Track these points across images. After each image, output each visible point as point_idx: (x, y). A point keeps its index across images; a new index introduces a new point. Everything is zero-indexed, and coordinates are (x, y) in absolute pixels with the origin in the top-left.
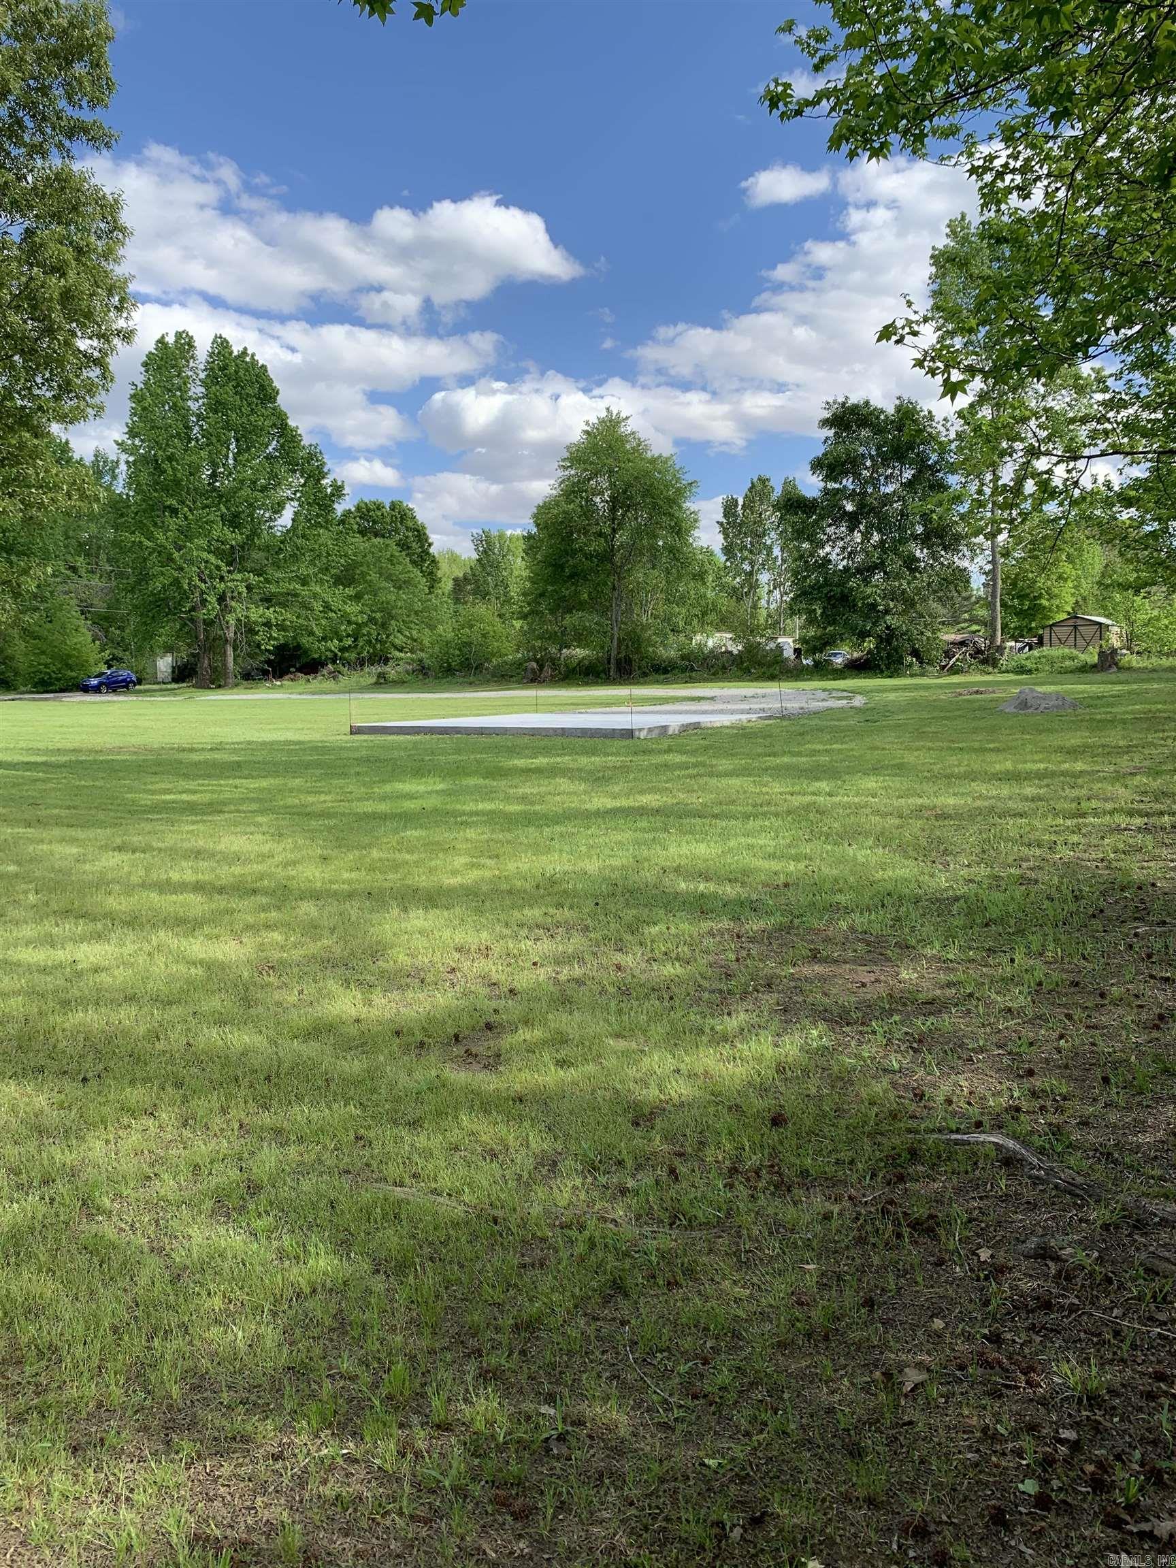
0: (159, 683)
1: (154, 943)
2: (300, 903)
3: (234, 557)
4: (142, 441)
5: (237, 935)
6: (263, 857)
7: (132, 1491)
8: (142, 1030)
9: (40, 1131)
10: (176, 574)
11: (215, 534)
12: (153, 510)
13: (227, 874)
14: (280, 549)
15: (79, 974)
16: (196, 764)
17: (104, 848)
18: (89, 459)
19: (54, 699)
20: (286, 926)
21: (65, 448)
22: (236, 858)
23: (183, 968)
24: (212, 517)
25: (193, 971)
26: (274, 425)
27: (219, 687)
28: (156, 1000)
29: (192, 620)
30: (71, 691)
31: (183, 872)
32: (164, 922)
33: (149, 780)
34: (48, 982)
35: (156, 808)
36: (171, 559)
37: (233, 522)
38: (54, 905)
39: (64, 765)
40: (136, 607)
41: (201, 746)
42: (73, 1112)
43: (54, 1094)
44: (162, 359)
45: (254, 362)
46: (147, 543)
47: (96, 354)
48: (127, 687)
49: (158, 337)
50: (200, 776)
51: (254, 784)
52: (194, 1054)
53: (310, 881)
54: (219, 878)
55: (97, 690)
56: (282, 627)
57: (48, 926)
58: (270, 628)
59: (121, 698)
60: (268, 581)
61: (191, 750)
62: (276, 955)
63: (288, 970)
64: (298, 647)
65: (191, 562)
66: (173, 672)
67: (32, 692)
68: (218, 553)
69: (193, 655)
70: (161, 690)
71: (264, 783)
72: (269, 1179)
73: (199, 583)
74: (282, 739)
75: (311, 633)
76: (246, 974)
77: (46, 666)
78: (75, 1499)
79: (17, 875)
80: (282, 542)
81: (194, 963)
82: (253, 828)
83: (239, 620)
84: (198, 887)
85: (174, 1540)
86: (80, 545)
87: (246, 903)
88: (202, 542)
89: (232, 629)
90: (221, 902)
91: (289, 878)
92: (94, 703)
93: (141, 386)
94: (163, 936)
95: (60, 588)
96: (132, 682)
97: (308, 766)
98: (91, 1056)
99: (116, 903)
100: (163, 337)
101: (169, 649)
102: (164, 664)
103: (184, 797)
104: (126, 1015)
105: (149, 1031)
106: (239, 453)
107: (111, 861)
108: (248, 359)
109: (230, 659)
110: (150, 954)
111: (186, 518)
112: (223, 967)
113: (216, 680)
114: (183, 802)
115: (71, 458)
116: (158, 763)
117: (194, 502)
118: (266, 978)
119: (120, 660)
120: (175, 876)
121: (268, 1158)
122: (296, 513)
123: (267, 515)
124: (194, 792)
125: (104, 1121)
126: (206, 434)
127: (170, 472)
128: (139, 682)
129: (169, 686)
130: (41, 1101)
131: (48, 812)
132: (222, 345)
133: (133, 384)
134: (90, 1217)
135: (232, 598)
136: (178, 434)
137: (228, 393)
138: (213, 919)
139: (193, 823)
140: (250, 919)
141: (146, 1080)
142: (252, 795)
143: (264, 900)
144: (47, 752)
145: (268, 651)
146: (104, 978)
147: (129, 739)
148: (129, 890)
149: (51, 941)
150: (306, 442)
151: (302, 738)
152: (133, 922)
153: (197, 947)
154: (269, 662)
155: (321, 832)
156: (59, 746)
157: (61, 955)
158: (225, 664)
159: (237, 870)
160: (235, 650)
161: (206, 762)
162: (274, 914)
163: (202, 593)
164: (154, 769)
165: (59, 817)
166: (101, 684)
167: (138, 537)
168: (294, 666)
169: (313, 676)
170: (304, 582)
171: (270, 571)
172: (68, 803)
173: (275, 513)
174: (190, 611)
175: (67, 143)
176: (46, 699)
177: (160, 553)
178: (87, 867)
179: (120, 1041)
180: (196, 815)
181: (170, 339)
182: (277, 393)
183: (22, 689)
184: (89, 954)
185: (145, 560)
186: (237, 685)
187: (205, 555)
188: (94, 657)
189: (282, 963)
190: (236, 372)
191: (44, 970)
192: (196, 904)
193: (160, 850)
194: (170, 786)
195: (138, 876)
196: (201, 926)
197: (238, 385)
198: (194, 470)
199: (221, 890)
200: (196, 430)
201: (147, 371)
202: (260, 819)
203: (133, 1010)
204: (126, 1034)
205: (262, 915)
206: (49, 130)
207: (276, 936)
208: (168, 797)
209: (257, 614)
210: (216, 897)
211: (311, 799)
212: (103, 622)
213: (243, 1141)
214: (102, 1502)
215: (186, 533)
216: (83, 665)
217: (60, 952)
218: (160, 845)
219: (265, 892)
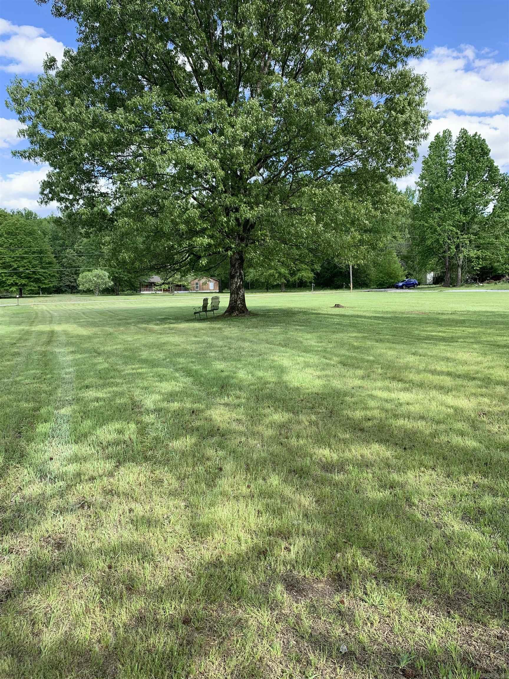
0: (427, 285)
1: (431, 396)
2: (496, 386)
3: (464, 228)
4: (426, 180)
5: (468, 397)
6: (478, 363)
7: (434, 627)
8: (427, 432)
9: (389, 466)
10: (438, 237)
11: (457, 217)
12: (429, 210)
13: (461, 369)
14: (486, 223)
15: (401, 404)
16: (445, 320)
17: (408, 353)
18: (404, 191)
19: (384, 291)
20: (491, 396)
21: (394, 187)
22: (466, 363)
23: (444, 408)
24: (456, 211)
25: (449, 410)
26: (487, 166)
27: (454, 286)
28: (433, 420)
29: (444, 257)
30: (391, 288)
31: (441, 366)
32: (435, 387)
33: (424, 326)
34: (388, 406)
35: (428, 338)
36: (435, 230)
37: (465, 212)
38: (388, 375)
39: (390, 318)
40: (420, 252)
41: (446, 312)
42: (402, 461)
43: (393, 452)
44: (437, 143)
45: (479, 139)
46: (426, 224)
47: (411, 146)
48: (414, 286)
49: (436, 134)
50: (447, 325)
51: (471, 330)
52: (451, 446)
53: (501, 377)
54: (457, 370)
55: (401, 287)
56: (484, 259)
57: (387, 383)
58: (479, 259)
59: (411, 291)
60: (479, 238)
61: (442, 314)
62: (487, 409)
63: (493, 416)
64: (492, 268)
65: (445, 231)
66: (434, 280)
67: (376, 288)
68: (457, 227)
69: (443, 272)
70: (428, 288)
71: (476, 330)
72: (489, 510)
73: (448, 241)
74: (484, 310)
75: (499, 261)
76: (472, 415)
77: (382, 278)
78: (411, 621)
79: (374, 361)
80: (487, 220)
81: (449, 407)
82: (472, 350)
83: (465, 256)
84: (449, 374)
85: (454, 656)
86: (398, 227)
87: (471, 383)
88: (451, 222)
89: (462, 260)
90: (459, 382)
91: (490, 374)
92: (401, 293)
93: (427, 156)
94: (434, 393)
95: (389, 246)
96: (416, 284)
97: (497, 323)
98: (407, 439)
99: (412, 376)
100: (438, 134)
101: (433, 270)
102: (430, 276)
103: (440, 334)
104: (421, 425)
105: (431, 433)
106: (469, 181)
107: (411, 359)
108: (477, 138)
109: (460, 274)
110: (429, 400)
111: (444, 212)
112: (462, 410)
113: (453, 283)
114: (440, 336)
115: (396, 191)
116: (429, 319)
117: (448, 205)
118: (483, 418)
119: (412, 275)
120: (439, 368)
121: (488, 501)
122: (495, 206)
123: (481, 208)
124: (445, 332)
125: (414, 467)
126: (455, 175)
127: (437, 192)
128: (419, 284)
129: (432, 286)
130: (388, 454)
131: (384, 337)
132: (464, 132)
133: (424, 156)
134: (410, 506)
135: (462, 246)
136: (442, 176)
137: (466, 155)
138: (457, 388)
139: (445, 345)
140: (473, 391)
141: (430, 454)
142: (471, 335)
143: (479, 383)
144: (383, 312)
145: (478, 270)
146: (411, 408)
147: (415, 308)
148: (419, 372)
149: (388, 389)
150: (501, 172)
151: (493, 310)
152: (421, 385)
153: (450, 400)
154: (477, 275)
155: (505, 354)
156: (387, 310)
157: (393, 395)
158: (457, 275)
159: (466, 368)
160: (462, 269)
161: (449, 319)
162: (484, 390)
163: (449, 244)
164: (427, 321)
165: (388, 339)
166: (403, 285)
167: (422, 222)
168: (489, 277)
169: (498, 281)
170: (497, 238)
171: (480, 233)
172: (392, 334)
173: (485, 206)
174: (443, 253)
175: (405, 59)
176: (382, 291)
177: (431, 229)
178: (401, 361)
179: (418, 435)
180: (446, 342)
181: (441, 134)
182: (490, 151)
183: (372, 287)
184: (404, 397)
185: (424, 232)
186: (462, 285)
187: (451, 228)
188: (401, 273)
189: (489, 412)
190: (471, 144)
191: (386, 401)
192: (448, 381)
193: (431, 356)
194: (433, 329)
195: (422, 366)
196: (451, 390)
197: (471, 149)
198: (448, 191)
199: (459, 376)
200: (450, 173)
201: (430, 150)
202: (475, 346)
203: (424, 423)
204: (421, 432)
205: (479, 390)
206: (398, 56)
207: (486, 400)
208: (433, 334)
209: (473, 253)
210: (457, 379)
211: (499, 338)
212: (405, 259)
213: (475, 490)
214: (422, 627)
215: (443, 219)
216: (396, 277)
217: (393, 394)
218: (431, 354)
219: (479, 379)
